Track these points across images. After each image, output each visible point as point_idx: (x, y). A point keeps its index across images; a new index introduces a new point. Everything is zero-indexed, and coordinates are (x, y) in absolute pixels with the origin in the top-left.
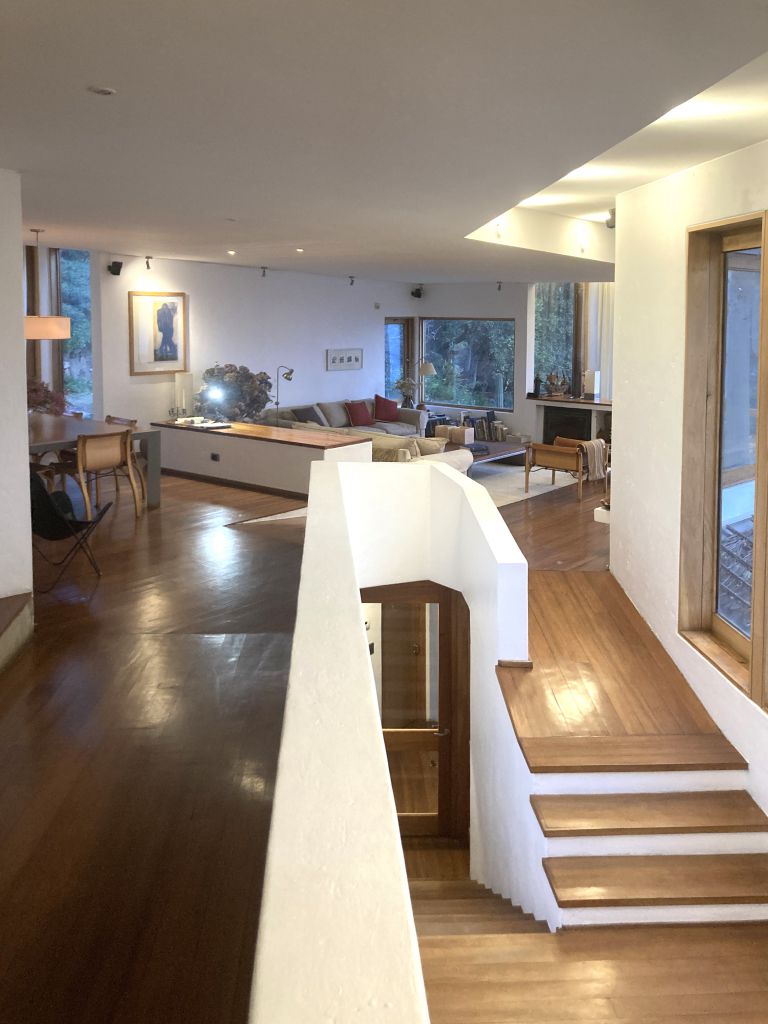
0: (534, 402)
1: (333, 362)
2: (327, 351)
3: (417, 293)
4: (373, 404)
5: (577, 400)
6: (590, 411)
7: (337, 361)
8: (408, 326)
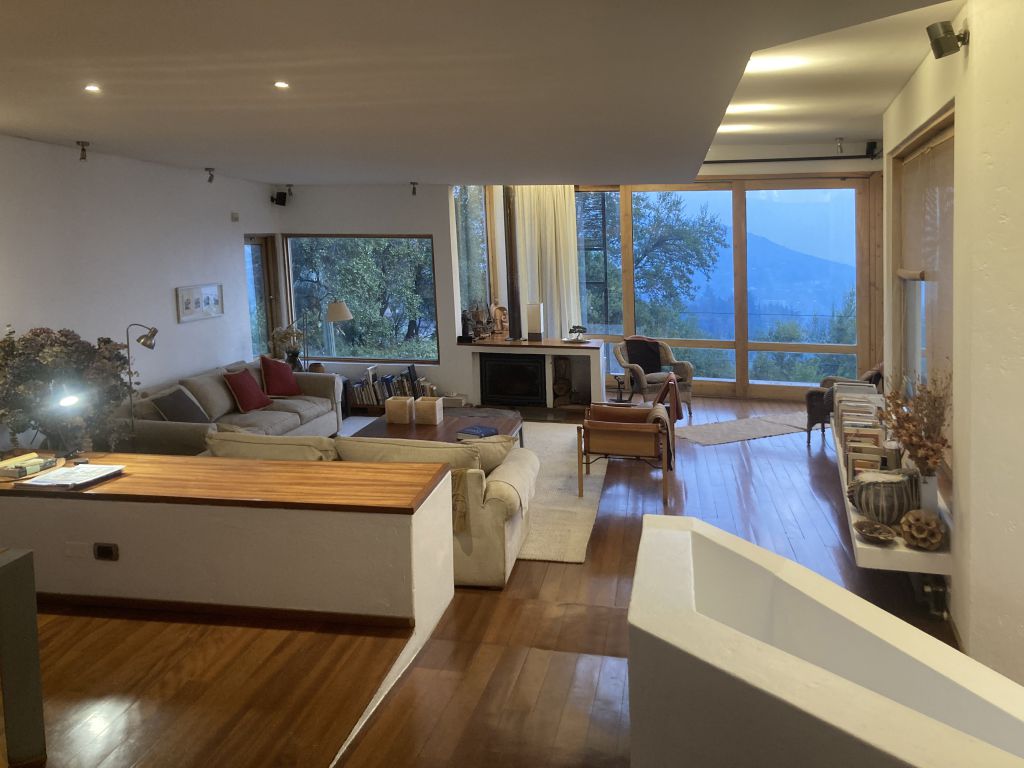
0: (468, 349)
1: (187, 308)
2: (176, 290)
3: (280, 199)
4: (260, 371)
5: (517, 343)
6: (543, 357)
7: (192, 305)
8: (266, 247)
